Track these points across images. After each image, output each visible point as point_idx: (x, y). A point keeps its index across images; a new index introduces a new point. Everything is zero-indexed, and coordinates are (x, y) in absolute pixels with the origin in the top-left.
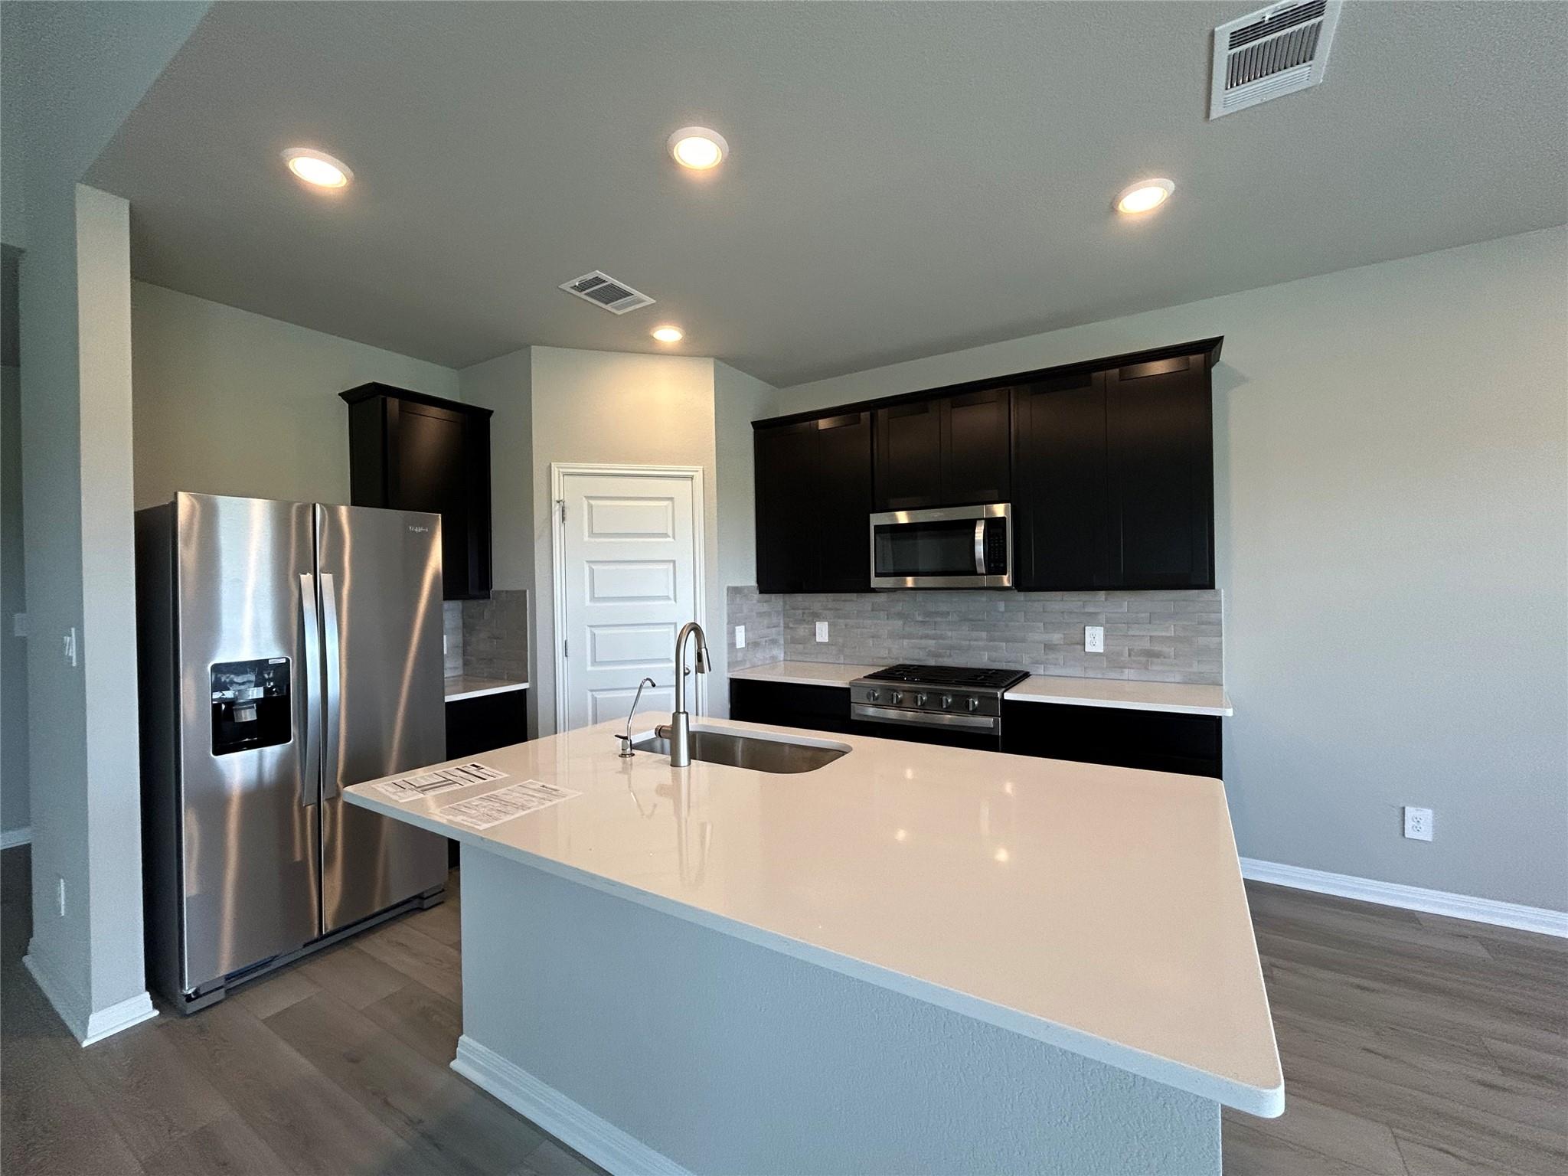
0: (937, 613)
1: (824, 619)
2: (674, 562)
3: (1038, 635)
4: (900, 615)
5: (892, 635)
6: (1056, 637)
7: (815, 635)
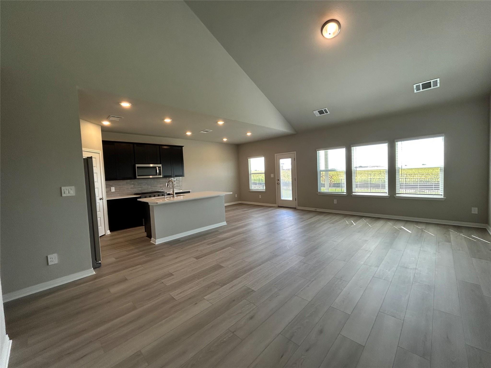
0: (142, 183)
1: (113, 186)
2: (97, 173)
3: (159, 186)
4: (133, 184)
5: (131, 188)
6: (162, 185)
7: (111, 190)
